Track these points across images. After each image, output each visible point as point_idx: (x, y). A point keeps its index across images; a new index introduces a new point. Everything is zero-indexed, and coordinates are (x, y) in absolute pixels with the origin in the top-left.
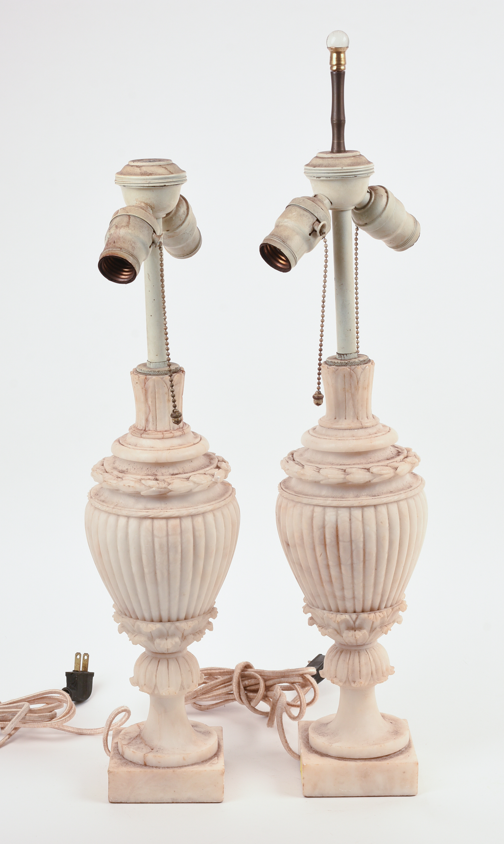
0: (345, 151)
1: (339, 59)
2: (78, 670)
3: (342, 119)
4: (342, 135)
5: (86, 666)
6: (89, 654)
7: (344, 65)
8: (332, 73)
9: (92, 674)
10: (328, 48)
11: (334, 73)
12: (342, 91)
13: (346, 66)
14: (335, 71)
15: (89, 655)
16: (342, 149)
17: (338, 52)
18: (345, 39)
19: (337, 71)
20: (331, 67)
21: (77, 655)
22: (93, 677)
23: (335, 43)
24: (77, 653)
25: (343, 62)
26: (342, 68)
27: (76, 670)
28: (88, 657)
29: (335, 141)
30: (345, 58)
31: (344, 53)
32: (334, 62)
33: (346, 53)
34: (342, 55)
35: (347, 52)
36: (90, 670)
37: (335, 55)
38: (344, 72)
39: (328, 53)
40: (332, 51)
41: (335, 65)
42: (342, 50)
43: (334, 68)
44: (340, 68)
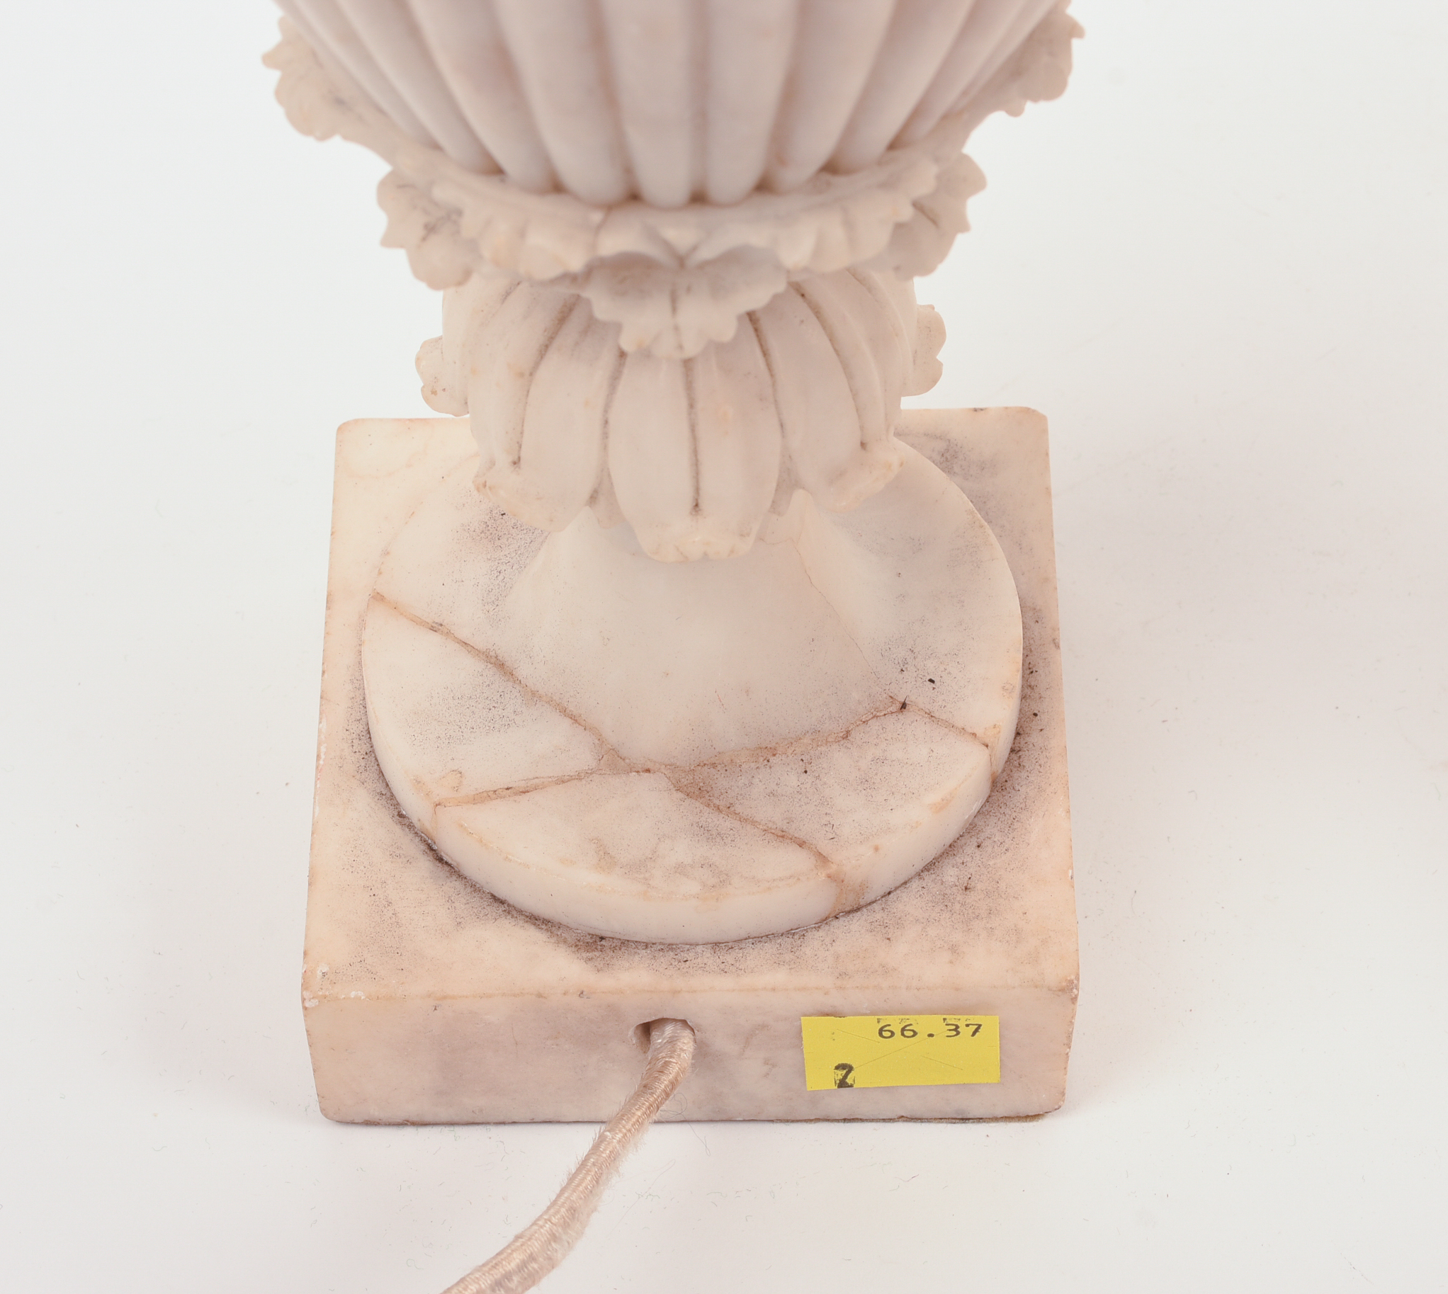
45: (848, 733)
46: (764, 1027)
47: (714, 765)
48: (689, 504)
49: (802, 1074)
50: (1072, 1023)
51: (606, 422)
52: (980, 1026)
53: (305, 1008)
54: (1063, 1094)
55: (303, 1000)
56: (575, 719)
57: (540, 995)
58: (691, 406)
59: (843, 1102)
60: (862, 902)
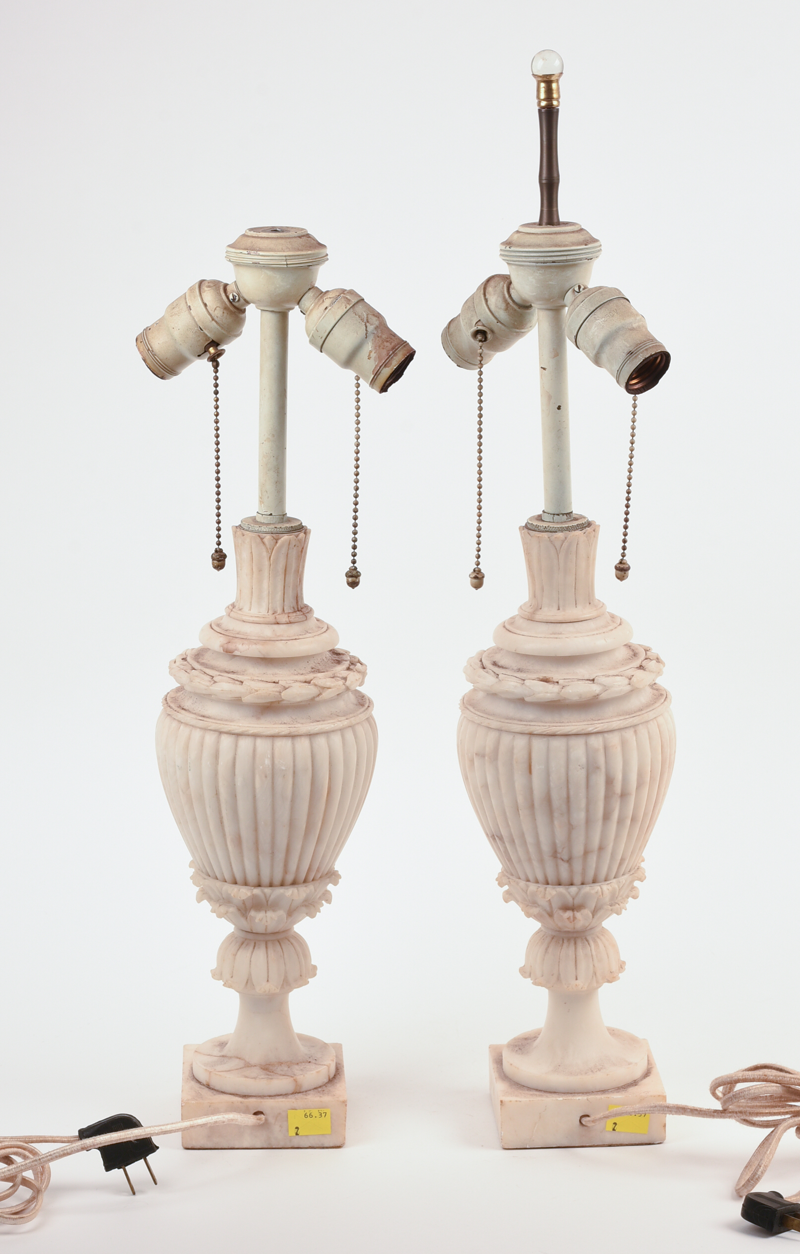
0: (559, 224)
1: (549, 91)
4: (555, 200)
7: (557, 100)
8: (540, 111)
10: (533, 75)
11: (543, 110)
13: (560, 100)
14: (543, 108)
16: (555, 221)
17: (548, 81)
18: (557, 63)
19: (547, 108)
23: (542, 69)
25: (555, 96)
26: (555, 103)
29: (545, 209)
30: (558, 89)
31: (557, 81)
32: (543, 96)
33: (560, 82)
34: (554, 86)
37: (543, 85)
38: (558, 110)
39: (534, 82)
40: (540, 79)
41: (544, 100)
42: (553, 78)
43: (543, 104)
44: (552, 104)
45: (298, 1064)
46: (280, 1114)
47: (269, 1065)
48: (266, 980)
49: (288, 1131)
50: (346, 1114)
51: (250, 961)
52: (326, 1113)
53: (182, 1106)
54: (345, 1138)
55: (182, 1104)
56: (240, 1058)
57: (232, 1103)
58: (267, 957)
59: (296, 1142)
60: (301, 1091)
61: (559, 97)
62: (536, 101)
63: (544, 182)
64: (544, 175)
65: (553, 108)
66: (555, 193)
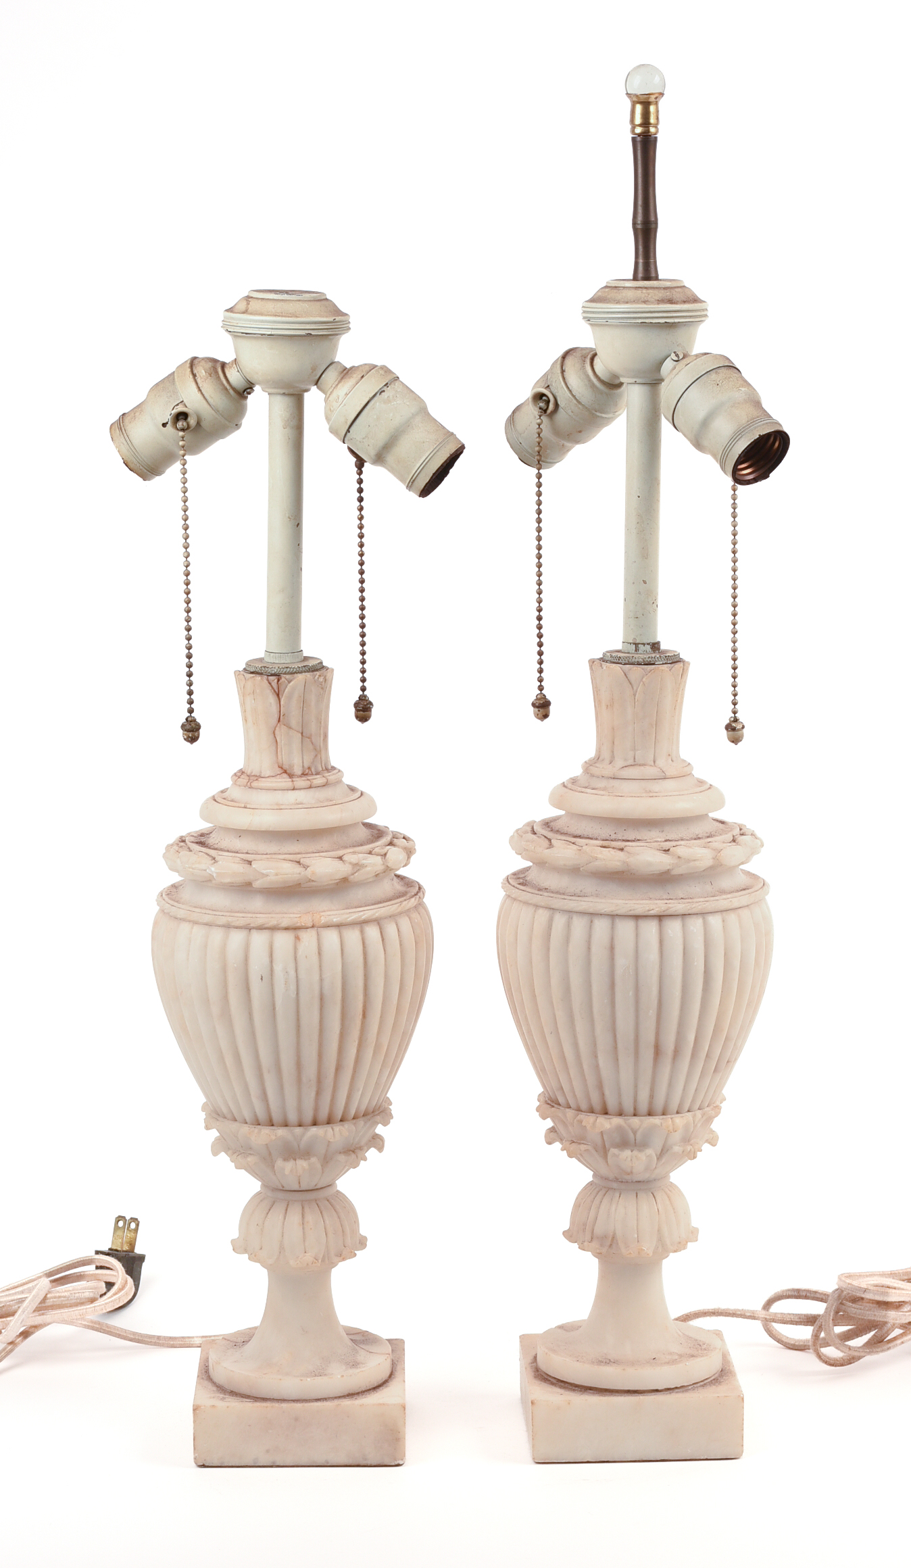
0: (658, 278)
1: (646, 115)
2: (119, 1249)
3: (653, 219)
5: (132, 1245)
6: (139, 1220)
7: (656, 126)
8: (634, 140)
9: (141, 1258)
10: (627, 94)
12: (651, 171)
13: (659, 127)
14: (639, 135)
15: (139, 1222)
16: (653, 274)
17: (646, 104)
18: (657, 79)
19: (644, 136)
20: (633, 131)
21: (119, 1221)
22: (144, 1264)
23: (640, 89)
24: (120, 1217)
25: (652, 120)
26: (652, 130)
27: (115, 1248)
28: (138, 1225)
29: (641, 261)
30: (657, 111)
31: (656, 103)
32: (638, 120)
33: (661, 104)
34: (652, 108)
35: (662, 102)
36: (138, 1250)
37: (639, 108)
38: (656, 138)
39: (628, 104)
40: (635, 99)
41: (640, 125)
42: (652, 99)
43: (639, 130)
44: (649, 131)
61: (658, 123)
62: (630, 127)
63: (639, 227)
64: (640, 219)
65: (650, 136)
66: (652, 240)
